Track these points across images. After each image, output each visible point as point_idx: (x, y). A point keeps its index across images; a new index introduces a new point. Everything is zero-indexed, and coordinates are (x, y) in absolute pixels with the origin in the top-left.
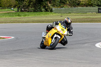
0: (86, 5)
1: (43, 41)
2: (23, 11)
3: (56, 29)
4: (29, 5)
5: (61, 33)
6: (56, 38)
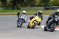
0: (38, 6)
2: (6, 9)
3: (35, 18)
5: (37, 20)
6: (35, 23)
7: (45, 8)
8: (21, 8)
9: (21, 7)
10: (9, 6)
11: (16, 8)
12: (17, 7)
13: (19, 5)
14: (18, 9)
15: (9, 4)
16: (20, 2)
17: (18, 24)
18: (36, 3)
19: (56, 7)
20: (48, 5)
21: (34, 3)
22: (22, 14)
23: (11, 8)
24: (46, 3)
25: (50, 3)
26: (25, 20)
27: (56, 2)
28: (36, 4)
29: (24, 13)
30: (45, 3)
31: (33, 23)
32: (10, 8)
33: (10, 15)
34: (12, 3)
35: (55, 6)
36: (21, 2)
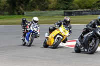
0: (53, 9)
1: (46, 41)
3: (58, 30)
6: (58, 38)
8: (25, 13)
9: (25, 10)
10: (4, 10)
11: (16, 13)
12: (17, 11)
13: (21, 8)
14: (19, 14)
15: (5, 6)
16: (23, 3)
17: (24, 41)
18: (50, 3)
19: (84, 11)
20: (71, 7)
21: (46, 4)
22: (32, 22)
23: (7, 12)
24: (67, 4)
25: (73, 3)
26: (37, 33)
27: (85, 2)
28: (50, 6)
29: (35, 22)
30: (65, 3)
31: (55, 38)
32: (5, 13)
33: (7, 24)
34: (10, 4)
35: (82, 9)
36: (24, 2)
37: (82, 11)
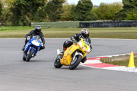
0: (67, 19)
4: (6, 19)
7: (80, 23)
8: (32, 23)
9: (32, 20)
11: (21, 23)
12: (23, 21)
13: (27, 17)
14: (25, 25)
16: (29, 11)
18: (63, 12)
19: (104, 22)
20: (88, 17)
21: (58, 13)
23: (11, 23)
24: (84, 13)
25: (91, 13)
27: (105, 11)
28: (63, 15)
32: (8, 23)
36: (31, 10)
37: (101, 23)
